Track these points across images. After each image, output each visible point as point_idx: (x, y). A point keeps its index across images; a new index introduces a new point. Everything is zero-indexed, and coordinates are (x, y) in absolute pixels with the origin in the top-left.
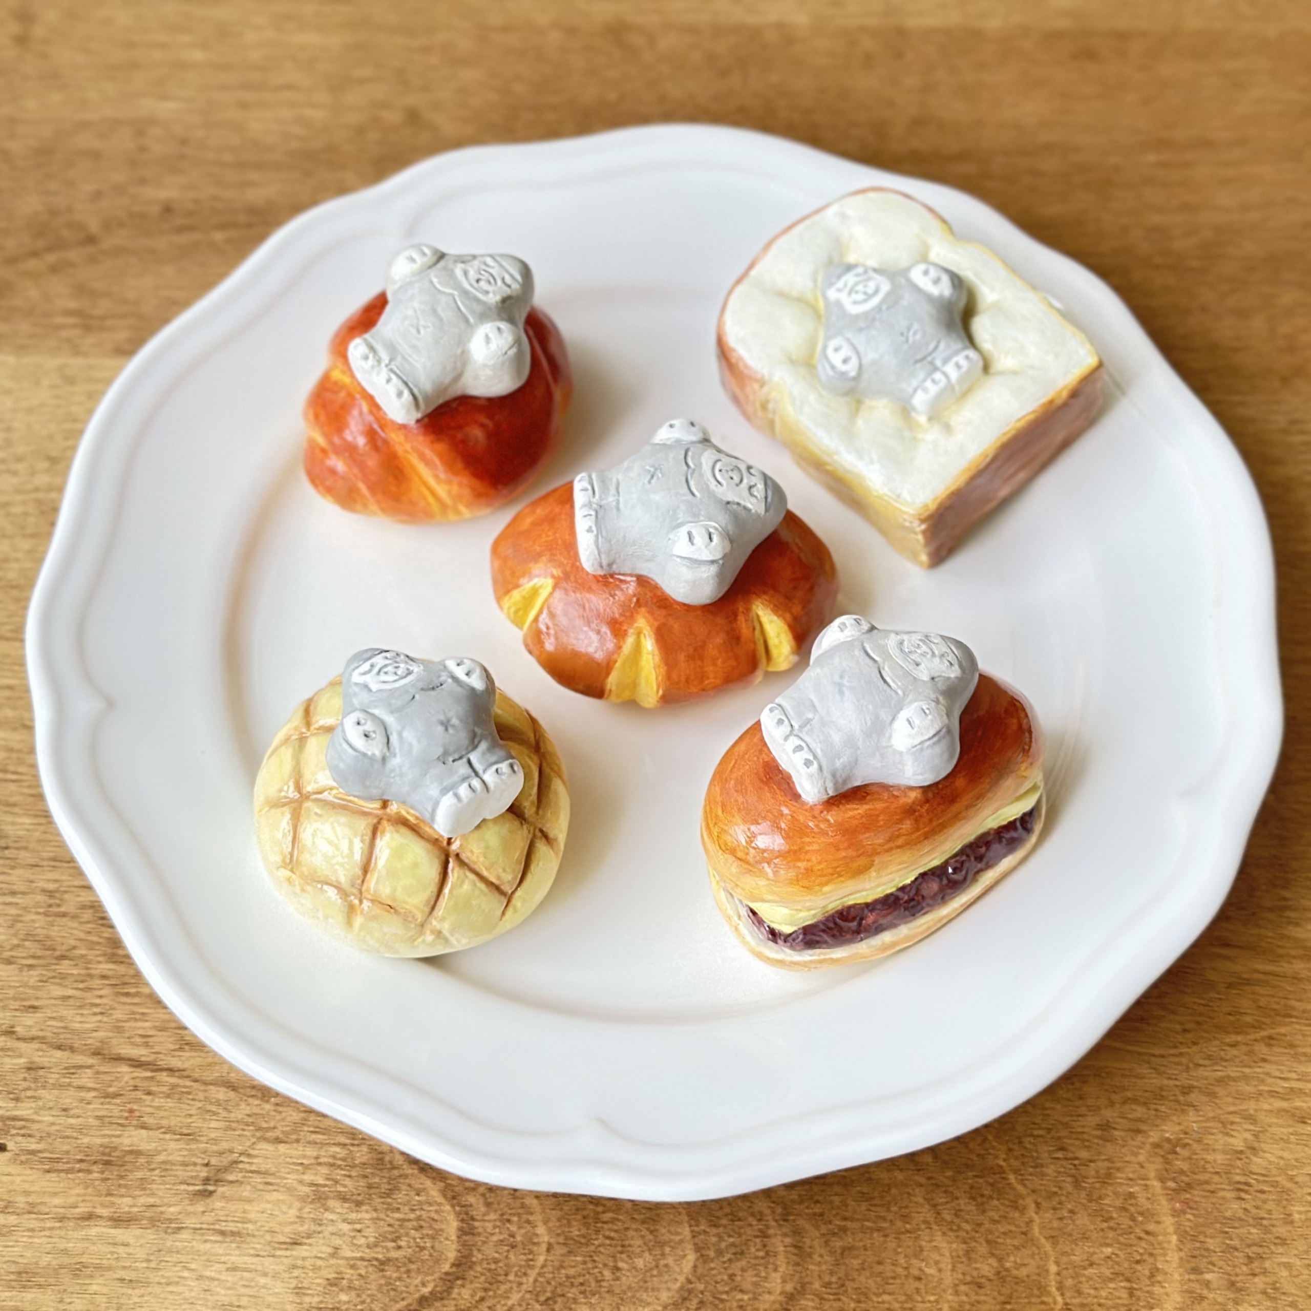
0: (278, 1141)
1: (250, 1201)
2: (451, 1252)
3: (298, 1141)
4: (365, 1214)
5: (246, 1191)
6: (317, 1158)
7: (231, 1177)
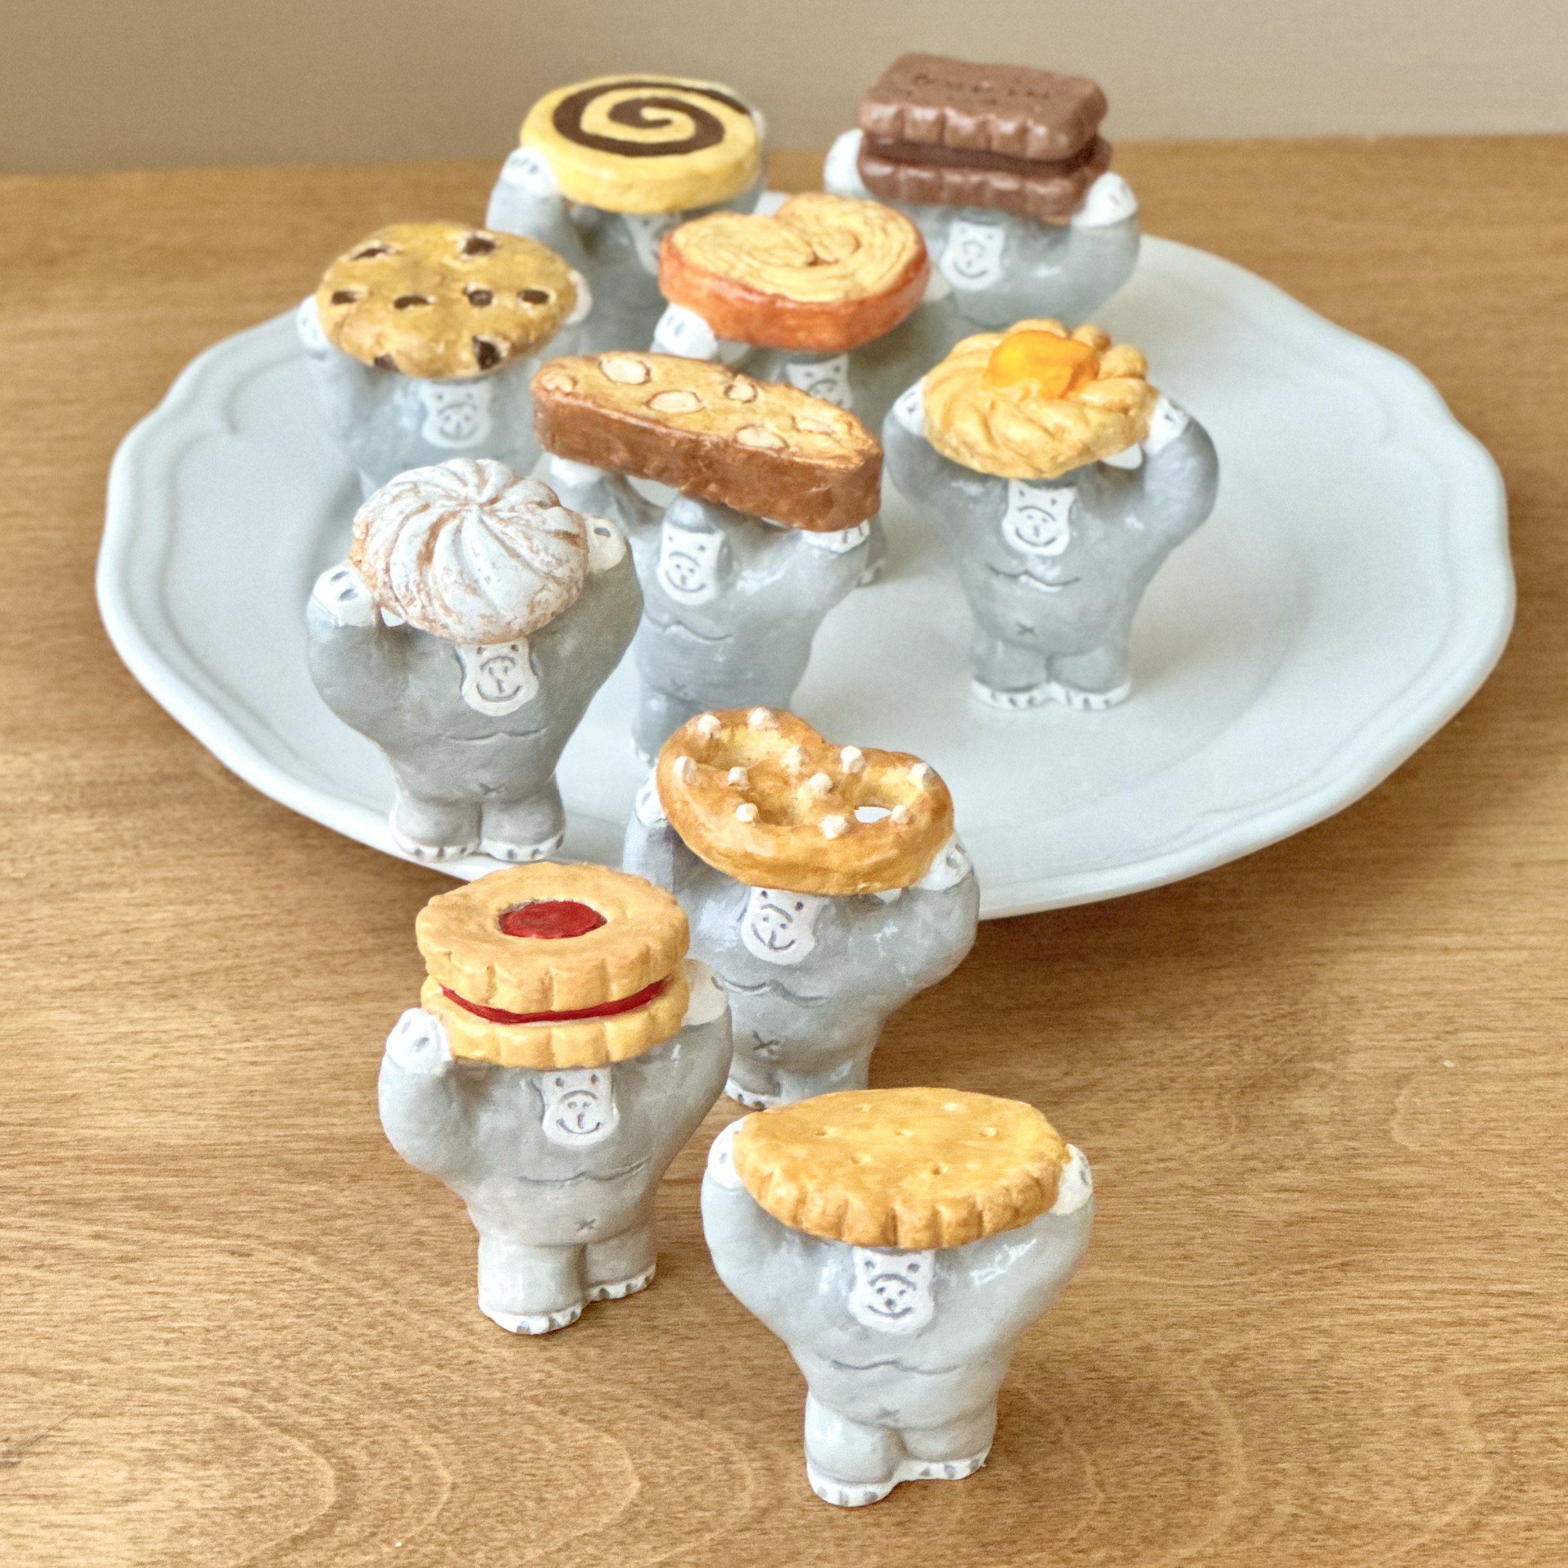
0: (95, 1415)
1: (65, 1468)
2: (329, 1496)
3: (121, 1414)
4: (216, 1471)
5: (60, 1460)
6: (149, 1426)
7: (37, 1450)
